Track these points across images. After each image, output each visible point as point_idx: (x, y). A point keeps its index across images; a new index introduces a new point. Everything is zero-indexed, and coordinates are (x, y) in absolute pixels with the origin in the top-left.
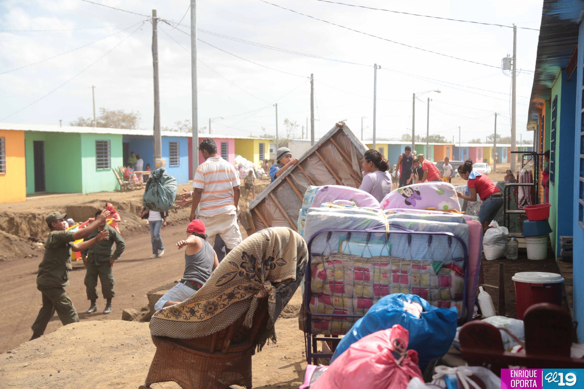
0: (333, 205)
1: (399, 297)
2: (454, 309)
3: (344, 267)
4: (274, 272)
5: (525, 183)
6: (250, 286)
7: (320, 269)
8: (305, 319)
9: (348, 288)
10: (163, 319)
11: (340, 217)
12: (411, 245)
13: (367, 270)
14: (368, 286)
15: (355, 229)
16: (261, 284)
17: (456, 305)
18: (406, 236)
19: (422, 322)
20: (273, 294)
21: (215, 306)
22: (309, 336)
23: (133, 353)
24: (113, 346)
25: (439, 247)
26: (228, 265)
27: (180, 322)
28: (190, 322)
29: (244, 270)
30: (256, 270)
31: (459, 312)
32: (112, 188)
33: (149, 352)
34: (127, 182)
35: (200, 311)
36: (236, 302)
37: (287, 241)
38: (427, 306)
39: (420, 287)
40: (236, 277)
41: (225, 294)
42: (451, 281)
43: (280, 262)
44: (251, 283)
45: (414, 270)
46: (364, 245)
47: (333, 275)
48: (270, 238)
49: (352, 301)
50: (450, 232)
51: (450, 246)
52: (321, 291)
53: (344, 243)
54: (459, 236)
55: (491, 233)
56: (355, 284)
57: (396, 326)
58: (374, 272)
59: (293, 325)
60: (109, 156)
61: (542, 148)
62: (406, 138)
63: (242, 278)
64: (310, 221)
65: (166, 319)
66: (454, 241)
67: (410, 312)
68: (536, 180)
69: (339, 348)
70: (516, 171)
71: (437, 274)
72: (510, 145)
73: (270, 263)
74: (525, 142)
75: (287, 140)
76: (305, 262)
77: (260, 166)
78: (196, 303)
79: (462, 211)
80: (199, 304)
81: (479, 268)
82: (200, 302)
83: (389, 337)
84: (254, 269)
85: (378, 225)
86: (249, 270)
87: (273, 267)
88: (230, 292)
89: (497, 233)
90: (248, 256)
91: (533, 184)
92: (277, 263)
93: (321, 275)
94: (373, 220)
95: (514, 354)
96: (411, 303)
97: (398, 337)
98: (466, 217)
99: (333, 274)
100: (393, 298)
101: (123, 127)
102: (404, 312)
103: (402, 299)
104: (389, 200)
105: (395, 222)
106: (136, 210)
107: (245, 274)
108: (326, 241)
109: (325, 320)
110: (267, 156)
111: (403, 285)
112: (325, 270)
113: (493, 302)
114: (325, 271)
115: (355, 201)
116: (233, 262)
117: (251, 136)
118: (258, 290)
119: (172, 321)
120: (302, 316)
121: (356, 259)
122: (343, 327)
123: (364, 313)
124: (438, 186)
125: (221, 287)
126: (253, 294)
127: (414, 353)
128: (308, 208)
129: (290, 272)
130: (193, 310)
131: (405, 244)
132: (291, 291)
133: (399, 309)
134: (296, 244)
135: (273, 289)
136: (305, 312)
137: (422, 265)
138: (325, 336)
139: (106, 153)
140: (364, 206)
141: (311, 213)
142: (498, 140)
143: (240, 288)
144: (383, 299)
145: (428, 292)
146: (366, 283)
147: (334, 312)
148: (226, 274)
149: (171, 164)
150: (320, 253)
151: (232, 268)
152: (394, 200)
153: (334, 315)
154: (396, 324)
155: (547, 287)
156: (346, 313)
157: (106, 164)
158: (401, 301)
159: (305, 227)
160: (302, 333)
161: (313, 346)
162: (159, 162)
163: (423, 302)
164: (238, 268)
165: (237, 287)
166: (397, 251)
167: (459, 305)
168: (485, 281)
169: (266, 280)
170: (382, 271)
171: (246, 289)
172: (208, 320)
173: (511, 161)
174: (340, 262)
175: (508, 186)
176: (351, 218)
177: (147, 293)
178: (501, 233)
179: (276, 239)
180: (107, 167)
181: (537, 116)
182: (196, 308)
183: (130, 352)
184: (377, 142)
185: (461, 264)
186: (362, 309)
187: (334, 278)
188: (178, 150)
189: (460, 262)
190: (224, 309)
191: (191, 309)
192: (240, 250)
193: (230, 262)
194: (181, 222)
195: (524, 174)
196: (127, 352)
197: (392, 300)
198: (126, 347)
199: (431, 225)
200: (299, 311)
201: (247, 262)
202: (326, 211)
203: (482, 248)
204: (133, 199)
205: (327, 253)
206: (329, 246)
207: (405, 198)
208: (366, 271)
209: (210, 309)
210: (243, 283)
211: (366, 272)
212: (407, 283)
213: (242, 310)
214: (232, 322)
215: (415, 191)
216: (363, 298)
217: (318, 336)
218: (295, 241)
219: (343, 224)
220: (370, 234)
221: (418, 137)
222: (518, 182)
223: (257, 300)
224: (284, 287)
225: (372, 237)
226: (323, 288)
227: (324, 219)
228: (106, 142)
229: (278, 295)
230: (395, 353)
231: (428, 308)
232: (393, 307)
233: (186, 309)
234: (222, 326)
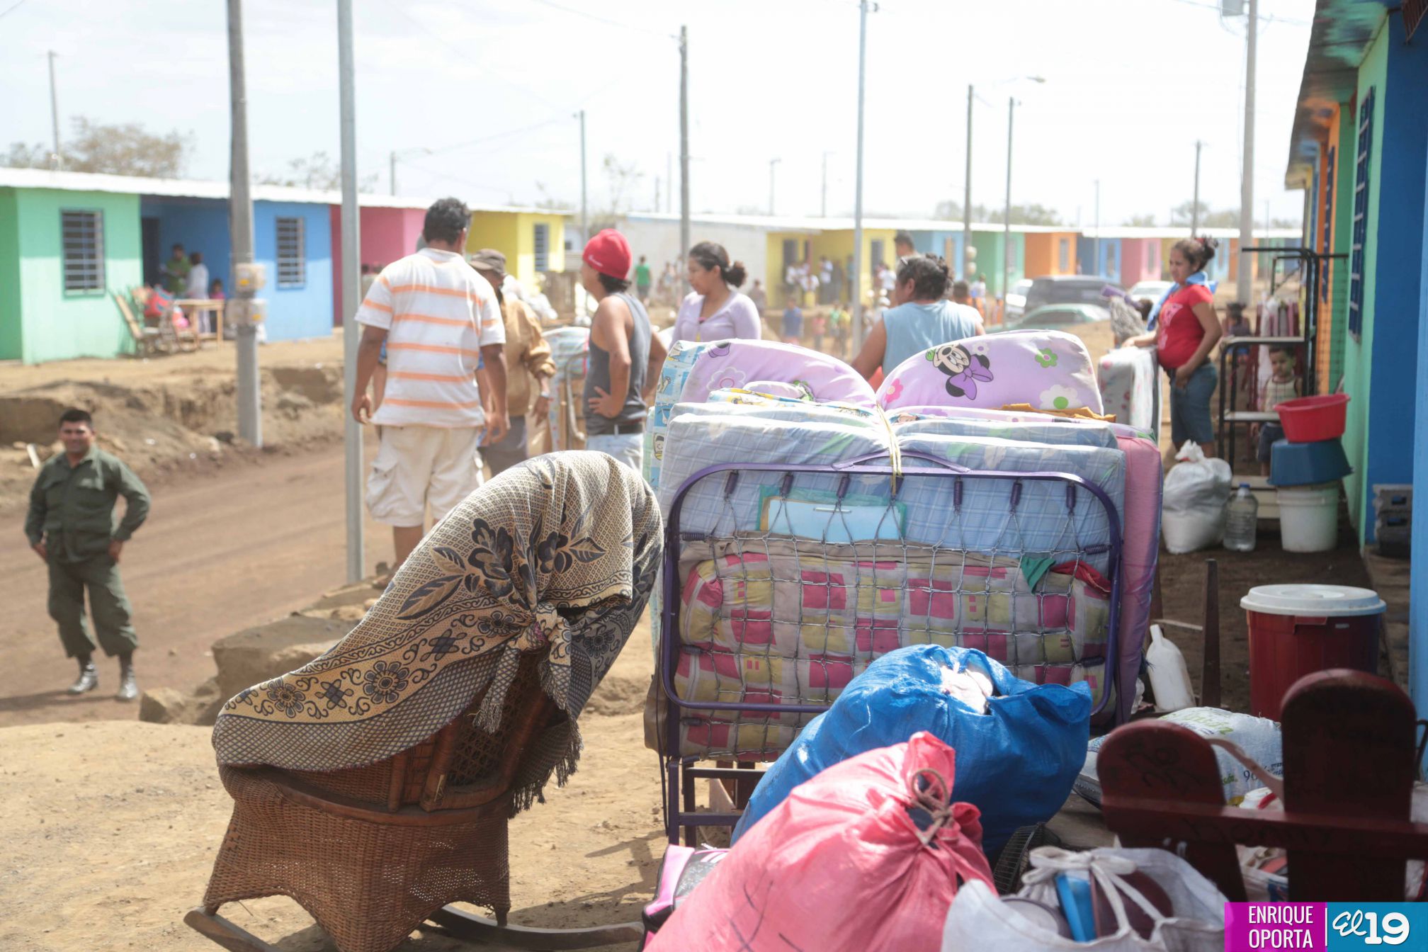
0: (745, 397)
1: (928, 654)
2: (1080, 686)
3: (772, 570)
4: (567, 579)
5: (1279, 335)
6: (497, 616)
7: (706, 575)
8: (662, 717)
9: (783, 631)
10: (251, 719)
11: (763, 429)
12: (963, 510)
13: (838, 579)
14: (840, 624)
15: (805, 463)
16: (528, 612)
17: (1086, 678)
18: (948, 483)
19: (992, 724)
20: (561, 639)
21: (400, 675)
22: (673, 766)
23: (170, 815)
24: (113, 795)
25: (1041, 516)
26: (433, 558)
27: (299, 724)
28: (328, 724)
29: (479, 572)
30: (514, 571)
31: (1095, 697)
32: (110, 347)
33: (218, 812)
34: (153, 331)
35: (356, 693)
36: (458, 663)
37: (604, 490)
38: (1008, 680)
39: (985, 628)
40: (458, 591)
41: (425, 640)
42: (1073, 611)
43: (585, 548)
44: (499, 609)
45: (972, 580)
46: (832, 508)
47: (741, 595)
48: (552, 482)
49: (796, 665)
50: (1071, 472)
51: (1071, 513)
52: (710, 640)
53: (775, 504)
54: (1099, 484)
55: (1182, 478)
56: (804, 620)
57: (919, 735)
58: (858, 585)
59: (628, 735)
60: (99, 255)
61: (1327, 239)
62: (947, 210)
63: (473, 595)
64: (679, 440)
65: (261, 716)
66: (1083, 496)
67: (957, 695)
68: (1311, 327)
69: (759, 798)
70: (1253, 303)
71: (1034, 590)
72: (1235, 233)
73: (553, 553)
74: (1278, 225)
75: (612, 215)
76: (654, 551)
77: (537, 289)
78: (346, 668)
79: (1105, 414)
80: (354, 671)
81: (1152, 572)
82: (354, 666)
83: (900, 767)
84: (508, 569)
85: (869, 454)
86: (495, 571)
87: (563, 563)
88: (439, 634)
89: (1199, 476)
90: (491, 533)
91: (1301, 339)
92: (574, 552)
93: (706, 593)
94: (857, 439)
95: (1249, 811)
96: (962, 671)
97: (926, 767)
98: (1118, 430)
99: (742, 590)
100: (911, 658)
101: (141, 173)
102: (941, 698)
103: (936, 659)
104: (901, 383)
105: (919, 444)
106: (182, 409)
107: (481, 582)
108: (722, 499)
109: (718, 720)
110: (557, 261)
111: (938, 622)
112: (719, 579)
113: (1188, 669)
114: (721, 583)
115: (806, 385)
116: (445, 549)
117: (512, 204)
118: (520, 627)
119: (277, 723)
120: (654, 709)
121: (804, 548)
122: (768, 740)
123: (828, 700)
124: (1038, 343)
125: (414, 622)
126: (505, 638)
127: (969, 812)
128: (671, 405)
129: (615, 579)
130: (337, 690)
131: (946, 506)
132: (618, 634)
133: (927, 688)
134: (627, 496)
135: (561, 627)
136: (662, 698)
137: (991, 564)
138: (718, 766)
139: (92, 246)
140: (831, 399)
141: (680, 419)
142: (1202, 217)
143: (467, 622)
144: (883, 661)
145: (1009, 640)
146: (833, 617)
147: (745, 698)
148: (430, 584)
149: (282, 281)
150: (708, 530)
151: (446, 568)
152: (915, 381)
153: (745, 705)
154: (922, 729)
155: (1338, 626)
156: (778, 701)
157: (93, 277)
158: (934, 665)
159: (663, 458)
160: (653, 755)
161: (683, 793)
162: (246, 274)
163: (994, 670)
164: (463, 566)
165: (460, 620)
166: (924, 526)
167: (1093, 678)
168: (1164, 611)
169: (542, 601)
170: (880, 582)
171: (485, 624)
172: (380, 716)
173: (1239, 275)
174: (761, 557)
175: (1230, 346)
176: (794, 434)
177: (211, 643)
178: (1211, 476)
179: (571, 485)
180: (94, 287)
181: (1314, 149)
182: (346, 684)
183: (162, 810)
184: (866, 223)
185: (1101, 562)
186: (824, 689)
187: (746, 603)
188: (300, 241)
189: (1097, 556)
190: (424, 682)
191: (331, 685)
192: (469, 514)
193: (439, 550)
194: (310, 446)
195: (1275, 313)
196: (152, 810)
197: (907, 663)
198: (151, 798)
199: (1020, 452)
200: (645, 694)
201: (490, 549)
202: (722, 413)
203: (1157, 520)
204: (171, 380)
205: (725, 532)
206: (730, 513)
207: (946, 377)
208: (836, 581)
209: (386, 683)
210: (476, 609)
211: (835, 585)
212: (951, 617)
213: (475, 684)
214: (447, 720)
215: (976, 355)
216: (825, 657)
217: (699, 766)
218: (626, 489)
219: (770, 450)
220: (847, 477)
221: (981, 211)
222: (1258, 333)
223: (517, 656)
224: (596, 621)
225: (852, 487)
226: (713, 628)
227: (717, 436)
228: (91, 215)
229: (580, 644)
230: (917, 811)
231: (1008, 686)
232: (910, 684)
233: (316, 687)
234: (421, 733)
